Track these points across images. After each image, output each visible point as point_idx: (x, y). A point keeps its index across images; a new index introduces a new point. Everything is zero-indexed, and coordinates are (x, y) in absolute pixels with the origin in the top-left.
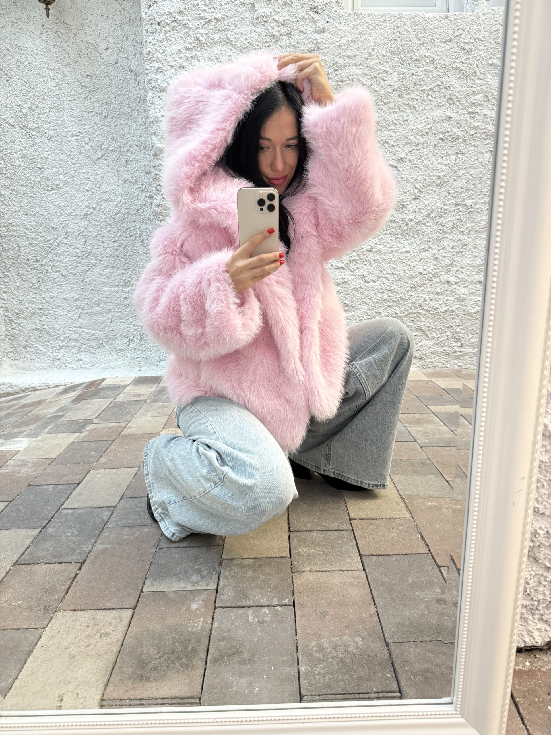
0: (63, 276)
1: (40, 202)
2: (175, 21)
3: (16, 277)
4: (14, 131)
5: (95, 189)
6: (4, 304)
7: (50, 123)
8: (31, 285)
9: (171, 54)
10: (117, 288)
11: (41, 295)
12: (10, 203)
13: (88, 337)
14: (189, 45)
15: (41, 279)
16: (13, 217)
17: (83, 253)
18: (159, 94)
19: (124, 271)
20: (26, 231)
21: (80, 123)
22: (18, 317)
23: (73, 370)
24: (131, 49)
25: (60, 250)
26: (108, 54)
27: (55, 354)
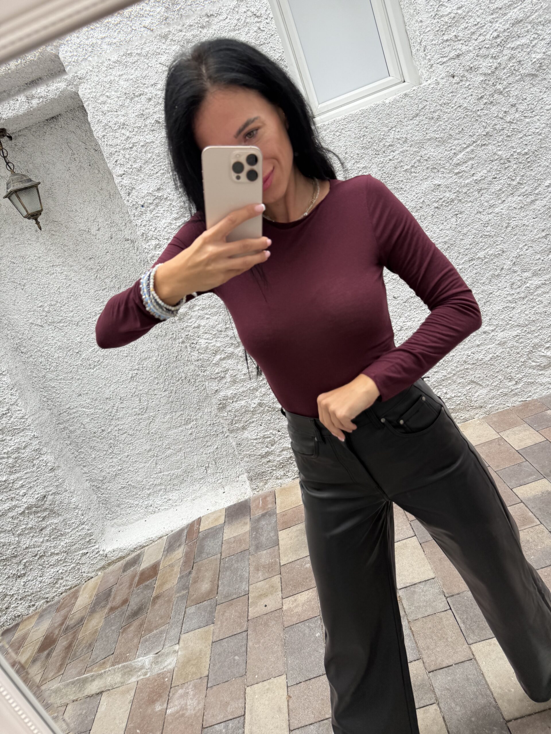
0: (131, 435)
1: (88, 381)
2: (156, 198)
3: (90, 451)
4: (44, 330)
6: (87, 476)
7: (72, 311)
8: (105, 452)
9: (163, 229)
10: (180, 429)
11: (116, 458)
12: (62, 391)
13: (169, 478)
14: (176, 215)
15: (112, 445)
16: (69, 402)
17: (141, 410)
19: (182, 412)
20: (85, 410)
21: (98, 301)
22: (103, 483)
23: (166, 512)
24: (120, 222)
25: (120, 414)
26: (101, 233)
27: (146, 503)
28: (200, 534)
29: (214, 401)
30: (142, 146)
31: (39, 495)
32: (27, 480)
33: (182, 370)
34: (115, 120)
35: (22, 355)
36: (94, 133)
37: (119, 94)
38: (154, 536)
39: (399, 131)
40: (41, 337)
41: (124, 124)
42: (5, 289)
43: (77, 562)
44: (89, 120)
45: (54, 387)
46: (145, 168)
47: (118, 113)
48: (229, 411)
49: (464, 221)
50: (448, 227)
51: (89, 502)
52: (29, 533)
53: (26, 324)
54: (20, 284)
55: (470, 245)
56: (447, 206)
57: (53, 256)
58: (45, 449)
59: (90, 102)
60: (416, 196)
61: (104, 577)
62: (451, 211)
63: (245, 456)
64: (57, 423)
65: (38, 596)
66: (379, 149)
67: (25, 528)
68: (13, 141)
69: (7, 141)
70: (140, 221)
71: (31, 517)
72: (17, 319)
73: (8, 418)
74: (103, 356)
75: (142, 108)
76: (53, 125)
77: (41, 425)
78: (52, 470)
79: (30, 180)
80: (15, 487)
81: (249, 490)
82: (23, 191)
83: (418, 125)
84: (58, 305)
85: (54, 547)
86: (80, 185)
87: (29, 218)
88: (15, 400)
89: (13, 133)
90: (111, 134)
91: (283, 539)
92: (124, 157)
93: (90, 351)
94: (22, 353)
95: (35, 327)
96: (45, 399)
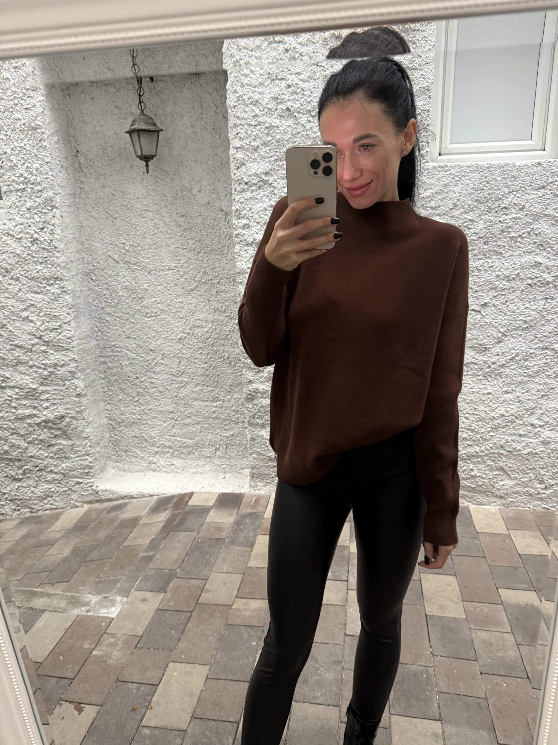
0: (160, 391)
1: (140, 327)
2: (261, 181)
3: (119, 391)
4: (118, 266)
5: (188, 317)
6: (108, 414)
7: (149, 258)
8: (131, 398)
9: (257, 211)
10: (207, 403)
11: (140, 407)
12: (114, 328)
13: (179, 444)
15: (140, 394)
16: (117, 340)
17: (177, 372)
18: (246, 248)
19: (213, 389)
20: (128, 352)
21: (175, 258)
22: (120, 426)
23: (166, 474)
24: (222, 191)
25: (157, 369)
26: (201, 196)
27: (151, 459)
28: (187, 507)
29: (245, 390)
30: (266, 127)
31: (59, 413)
32: (54, 397)
33: (227, 350)
34: (251, 94)
35: (91, 281)
36: (227, 101)
37: (263, 71)
38: (146, 492)
39: (518, 197)
40: (113, 271)
41: (257, 101)
42: (97, 216)
43: (70, 487)
44: (227, 87)
45: (108, 321)
46: (261, 149)
47: (255, 89)
48: (256, 405)
49: (552, 308)
50: (534, 307)
51: (100, 438)
52: (38, 444)
53: (104, 254)
54: (112, 216)
55: (550, 333)
56: (541, 287)
57: (150, 202)
58: (79, 374)
59: (234, 71)
60: (513, 266)
61: (88, 511)
62: (542, 293)
63: (255, 452)
64: (100, 355)
65: (25, 504)
66: (493, 207)
67: (36, 438)
68: (154, 83)
69: (148, 81)
70: (239, 197)
71: (45, 430)
72: (98, 248)
73: (57, 334)
74: (162, 310)
75: (279, 92)
76: (193, 81)
77: (84, 351)
78: (79, 395)
79: (155, 124)
80: (41, 398)
81: (248, 485)
82: (145, 133)
83: (540, 197)
84: (139, 248)
85: (55, 466)
86: (198, 144)
87: (141, 159)
88: (68, 320)
89: (156, 76)
90: (242, 106)
91: (259, 544)
92: (246, 132)
93: (152, 300)
94: (91, 279)
95: (111, 261)
96: (96, 329)
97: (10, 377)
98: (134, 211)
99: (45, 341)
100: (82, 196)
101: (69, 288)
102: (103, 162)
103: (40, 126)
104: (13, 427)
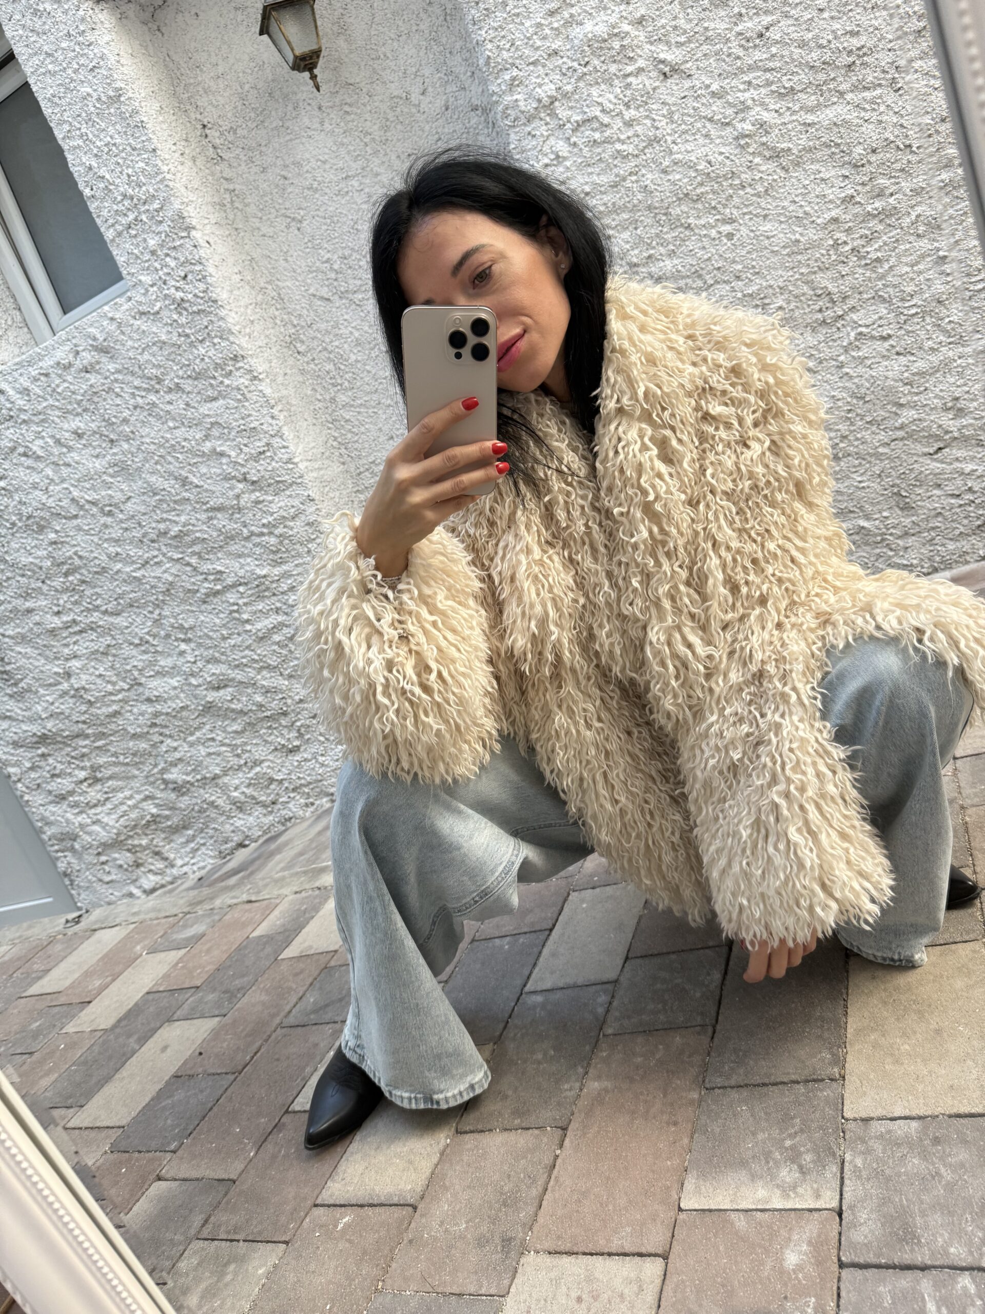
4: (333, 307)
18: (527, 129)
24: (463, 69)
26: (428, 100)
35: (298, 357)
40: (328, 321)
42: (270, 231)
45: (349, 420)
53: (304, 296)
54: (294, 219)
57: (347, 158)
70: (483, 32)
72: (290, 287)
73: (268, 461)
80: (281, 589)
82: (287, 10)
87: (300, 71)
88: (277, 428)
94: (299, 353)
95: (319, 303)
96: (335, 444)
97: (223, 569)
98: (327, 191)
99: (254, 483)
100: (236, 205)
101: (260, 370)
102: (249, 124)
103: (121, 89)
104: (256, 657)
